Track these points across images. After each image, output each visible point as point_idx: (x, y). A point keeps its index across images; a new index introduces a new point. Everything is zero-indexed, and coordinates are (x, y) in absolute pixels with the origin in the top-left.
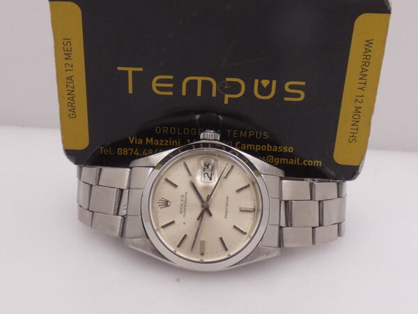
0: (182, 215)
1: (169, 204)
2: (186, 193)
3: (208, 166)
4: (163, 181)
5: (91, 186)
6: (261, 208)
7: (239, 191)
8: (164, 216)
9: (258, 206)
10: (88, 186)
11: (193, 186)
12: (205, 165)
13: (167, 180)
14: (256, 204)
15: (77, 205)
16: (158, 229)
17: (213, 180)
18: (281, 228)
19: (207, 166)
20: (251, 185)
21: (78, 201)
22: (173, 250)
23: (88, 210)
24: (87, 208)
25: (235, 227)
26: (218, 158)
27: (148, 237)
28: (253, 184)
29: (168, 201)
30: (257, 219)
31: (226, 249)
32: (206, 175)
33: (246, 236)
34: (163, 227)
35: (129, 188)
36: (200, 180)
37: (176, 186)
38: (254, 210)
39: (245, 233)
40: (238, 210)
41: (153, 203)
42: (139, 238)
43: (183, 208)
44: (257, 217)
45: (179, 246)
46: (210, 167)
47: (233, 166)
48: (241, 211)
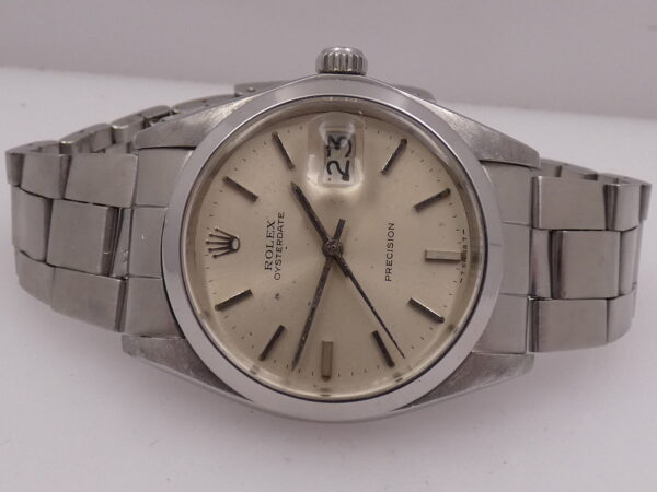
0: (271, 273)
1: (235, 246)
2: (281, 216)
3: (337, 146)
4: (218, 183)
5: (50, 202)
6: (482, 251)
7: (420, 207)
8: (222, 280)
9: (474, 245)
10: (39, 204)
11: (299, 195)
12: (331, 139)
13: (228, 181)
14: (468, 243)
15: (12, 249)
16: (207, 314)
17: (351, 179)
18: (535, 301)
19: (335, 141)
20: (454, 191)
21: (16, 240)
22: (247, 368)
23: (45, 261)
24: (41, 257)
25: (413, 303)
26: (362, 121)
27: (183, 337)
28: (459, 186)
29: (231, 239)
30: (470, 284)
31: (390, 363)
32: (333, 167)
33: (442, 327)
34: (222, 307)
35: (133, 205)
36: (316, 183)
37: (253, 198)
38: (464, 258)
39: (440, 320)
40: (420, 258)
41: (191, 242)
42: (158, 334)
43: (274, 254)
44: (472, 275)
45: (264, 356)
46: (344, 144)
47: (404, 142)
48: (429, 261)
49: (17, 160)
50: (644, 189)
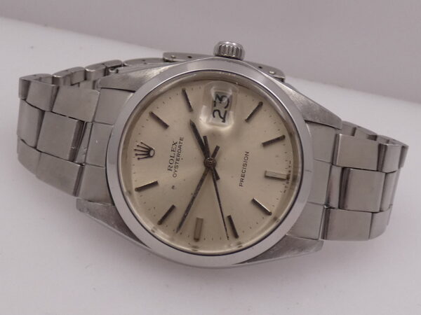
0: (171, 173)
1: (151, 154)
2: (181, 139)
3: (221, 100)
4: (146, 115)
5: (43, 112)
6: (299, 175)
7: (266, 144)
8: (142, 173)
9: (295, 172)
10: (36, 113)
11: (194, 128)
12: (217, 96)
13: (152, 115)
14: (291, 169)
15: (16, 137)
16: (130, 193)
17: (226, 123)
18: (328, 209)
19: (220, 98)
20: (287, 137)
21: (19, 132)
22: (149, 228)
23: (35, 148)
24: (33, 145)
25: (254, 202)
26: (237, 88)
27: (113, 204)
28: (291, 135)
29: (150, 149)
30: (290, 195)
31: (236, 236)
32: (216, 114)
33: (269, 218)
34: (139, 189)
35: (93, 121)
36: (205, 122)
37: (165, 126)
38: (288, 178)
39: (269, 214)
40: (262, 175)
41: (125, 148)
43: (174, 162)
44: (292, 189)
45: (161, 222)
46: (225, 100)
47: (260, 105)
48: (267, 177)
49: (26, 84)
50: (404, 148)
